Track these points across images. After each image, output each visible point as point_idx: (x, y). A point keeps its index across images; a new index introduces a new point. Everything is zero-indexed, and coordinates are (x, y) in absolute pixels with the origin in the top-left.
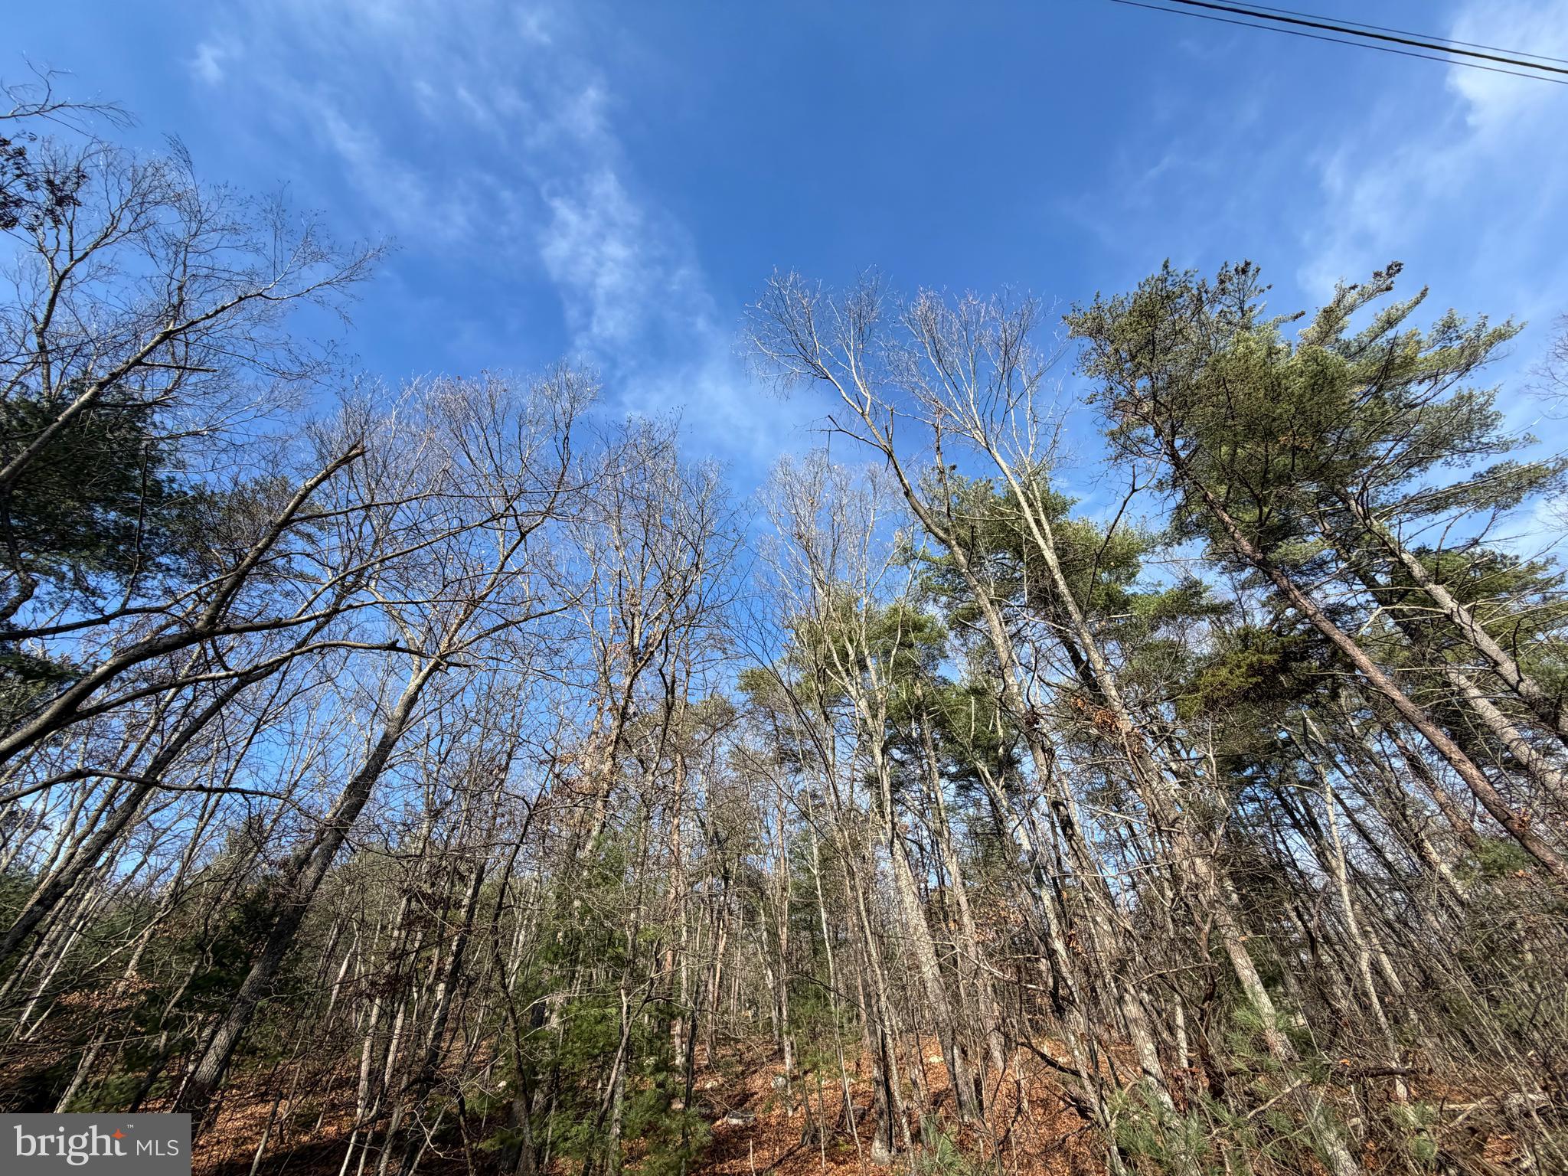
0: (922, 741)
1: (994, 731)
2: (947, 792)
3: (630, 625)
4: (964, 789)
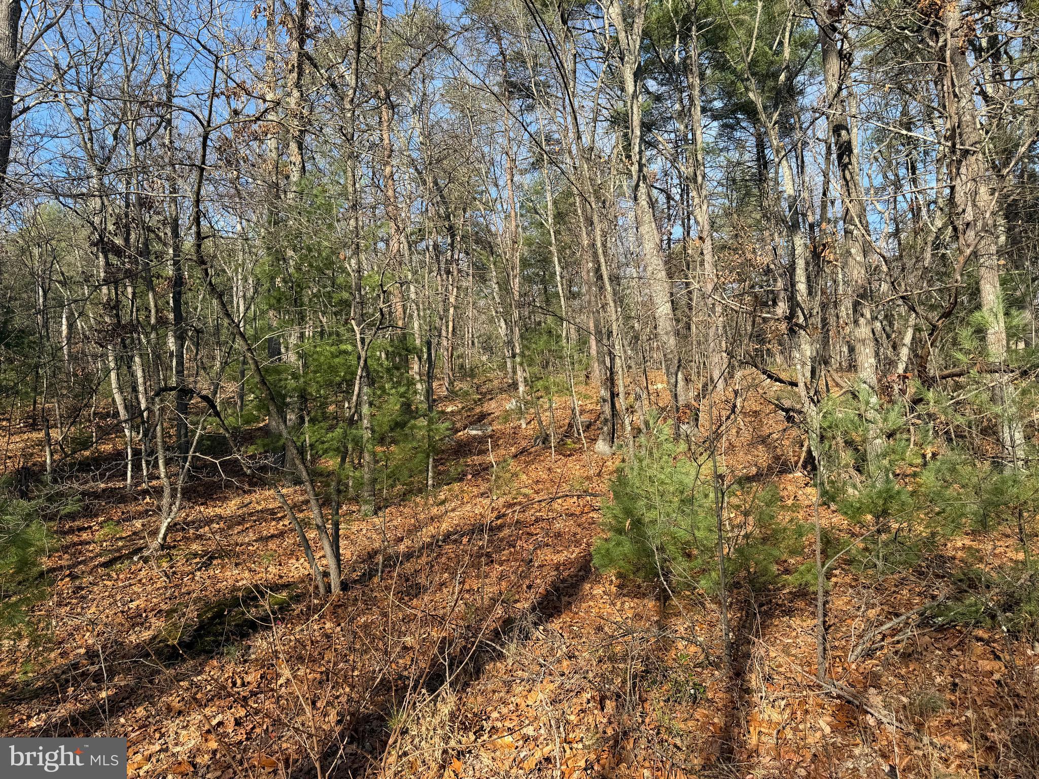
0: (685, 67)
1: (779, 53)
2: (708, 131)
4: (728, 129)
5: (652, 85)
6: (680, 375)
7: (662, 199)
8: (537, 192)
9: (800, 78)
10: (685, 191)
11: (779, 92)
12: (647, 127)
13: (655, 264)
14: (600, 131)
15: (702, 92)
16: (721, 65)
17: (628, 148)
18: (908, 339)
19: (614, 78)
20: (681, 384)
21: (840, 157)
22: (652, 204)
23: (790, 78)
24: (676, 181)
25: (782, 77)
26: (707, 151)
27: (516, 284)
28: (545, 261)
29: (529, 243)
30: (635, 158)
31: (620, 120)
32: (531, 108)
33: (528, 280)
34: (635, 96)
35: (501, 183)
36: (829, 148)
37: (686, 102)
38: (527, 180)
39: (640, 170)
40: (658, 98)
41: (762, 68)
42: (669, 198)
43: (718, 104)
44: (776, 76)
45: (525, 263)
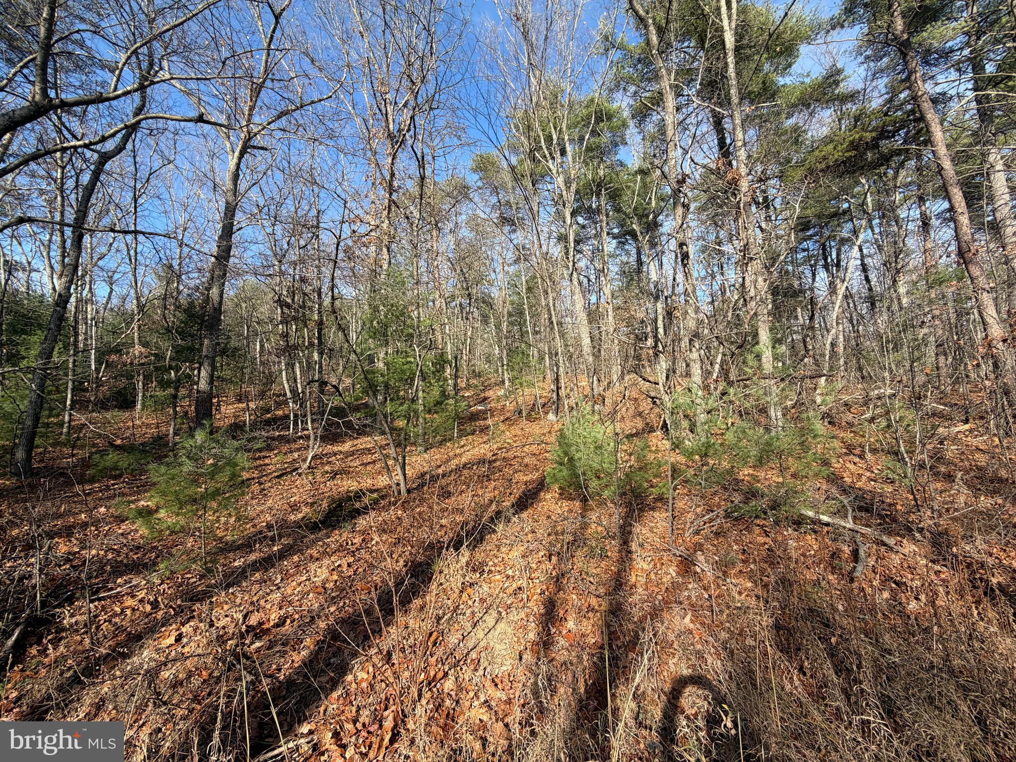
0: (598, 211)
1: (649, 203)
2: (610, 245)
3: (384, 112)
4: (621, 244)
5: (580, 220)
6: (595, 378)
7: (585, 281)
8: (517, 276)
9: (661, 217)
10: (598, 278)
11: (649, 225)
12: (577, 242)
13: (582, 316)
14: (552, 244)
15: (608, 224)
16: (618, 210)
17: (567, 253)
18: (719, 360)
19: (560, 215)
20: (595, 382)
21: (682, 260)
22: (580, 284)
23: (655, 217)
24: (593, 272)
25: (651, 217)
26: (610, 256)
27: (504, 326)
28: (521, 313)
29: (512, 303)
30: (571, 259)
31: (562, 238)
32: (514, 231)
33: (511, 323)
34: (571, 225)
35: (497, 271)
36: (676, 256)
37: (599, 229)
38: (512, 269)
39: (574, 265)
40: (583, 227)
41: (640, 212)
42: (589, 280)
43: (616, 231)
44: (647, 216)
45: (510, 315)
